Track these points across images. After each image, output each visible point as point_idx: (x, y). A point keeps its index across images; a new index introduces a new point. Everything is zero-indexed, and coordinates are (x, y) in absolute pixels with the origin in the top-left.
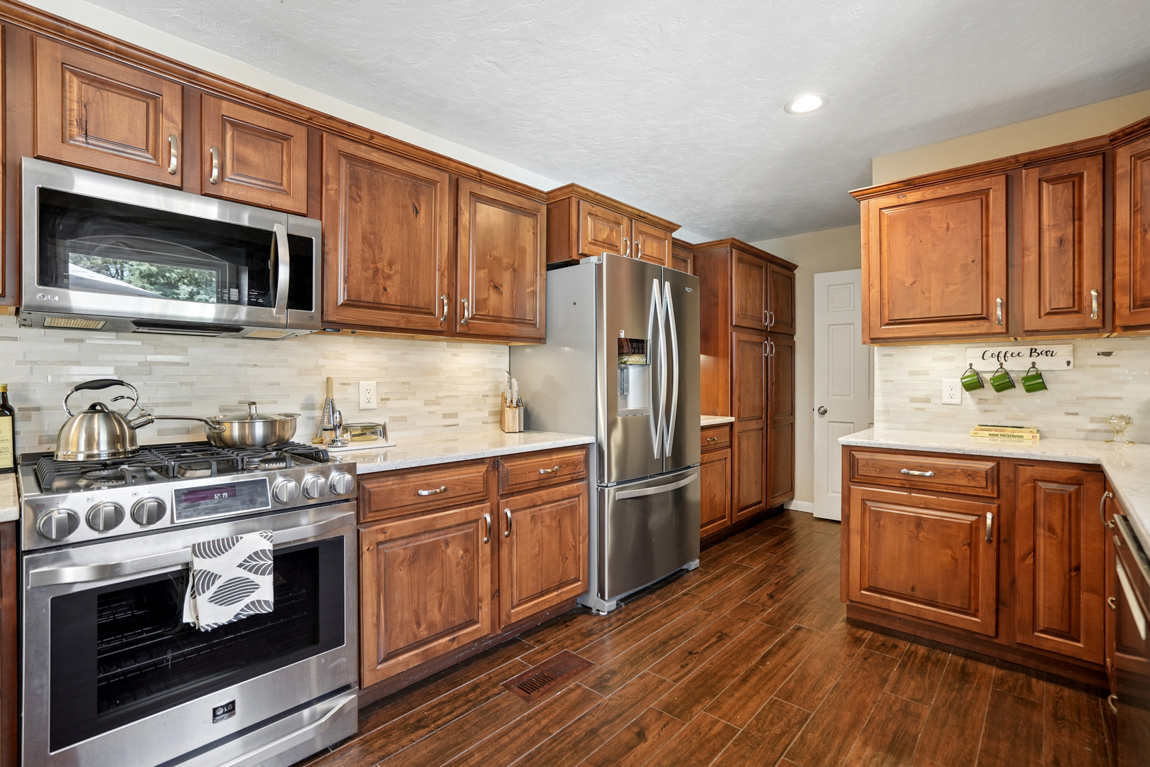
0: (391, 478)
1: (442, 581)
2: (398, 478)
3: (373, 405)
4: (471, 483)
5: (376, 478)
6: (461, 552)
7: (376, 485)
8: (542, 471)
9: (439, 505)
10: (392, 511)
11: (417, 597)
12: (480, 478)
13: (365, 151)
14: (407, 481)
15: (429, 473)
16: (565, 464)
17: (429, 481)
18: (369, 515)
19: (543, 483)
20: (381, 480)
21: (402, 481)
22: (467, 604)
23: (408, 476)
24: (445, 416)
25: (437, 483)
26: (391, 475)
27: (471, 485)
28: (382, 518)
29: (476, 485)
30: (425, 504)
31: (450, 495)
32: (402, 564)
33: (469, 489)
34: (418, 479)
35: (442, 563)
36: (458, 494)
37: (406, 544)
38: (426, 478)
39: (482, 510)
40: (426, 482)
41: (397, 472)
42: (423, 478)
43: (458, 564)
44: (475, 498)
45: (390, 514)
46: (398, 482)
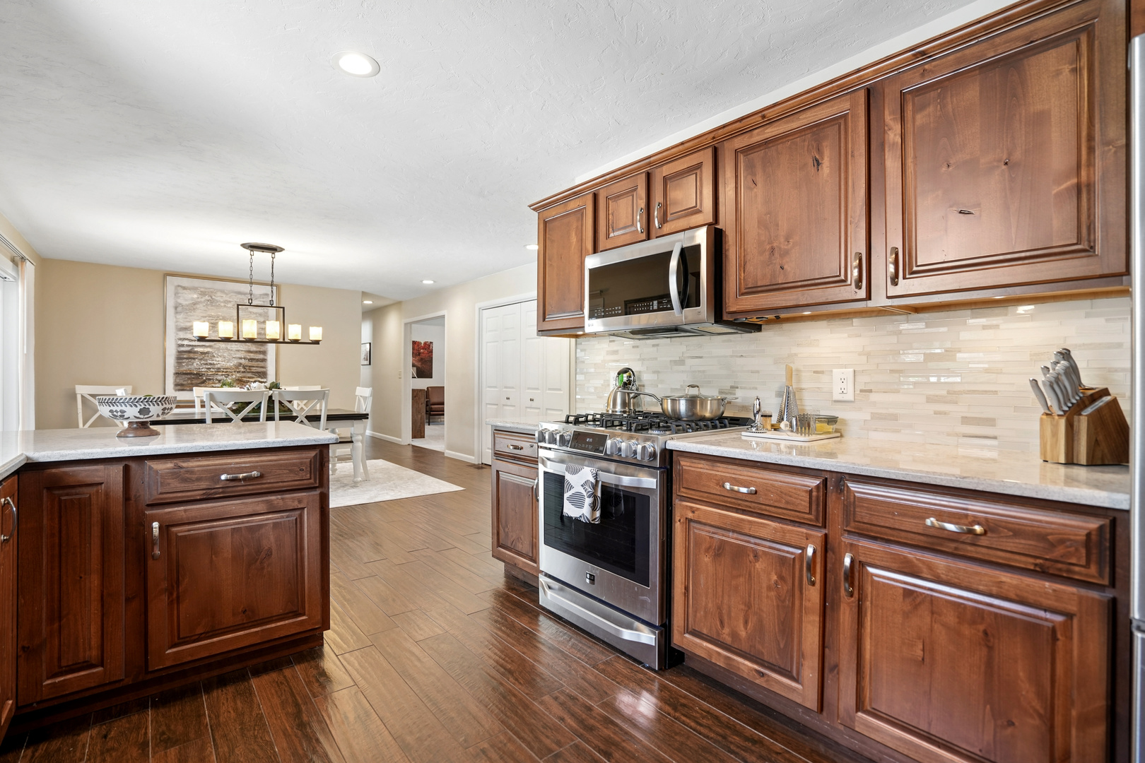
0: (703, 462)
1: (750, 596)
2: (709, 463)
3: (850, 397)
4: (791, 496)
5: (691, 458)
6: (775, 578)
7: (688, 464)
8: (928, 522)
9: (750, 507)
10: (701, 494)
11: (721, 593)
12: (804, 494)
13: (758, 134)
14: (715, 469)
15: (740, 468)
16: (1010, 530)
17: (737, 476)
18: (682, 490)
19: (941, 545)
20: (694, 461)
21: (711, 468)
22: (782, 646)
23: (719, 465)
24: (966, 420)
25: (746, 481)
26: (704, 459)
27: (789, 498)
28: (694, 497)
29: (799, 501)
30: (733, 500)
31: (761, 500)
32: (707, 550)
33: (787, 503)
34: (727, 470)
35: (750, 575)
36: (771, 503)
37: (713, 533)
38: (736, 472)
39: (808, 537)
40: (733, 476)
41: (710, 458)
42: (733, 471)
43: (769, 588)
44: (798, 517)
45: (700, 497)
46: (707, 467)
